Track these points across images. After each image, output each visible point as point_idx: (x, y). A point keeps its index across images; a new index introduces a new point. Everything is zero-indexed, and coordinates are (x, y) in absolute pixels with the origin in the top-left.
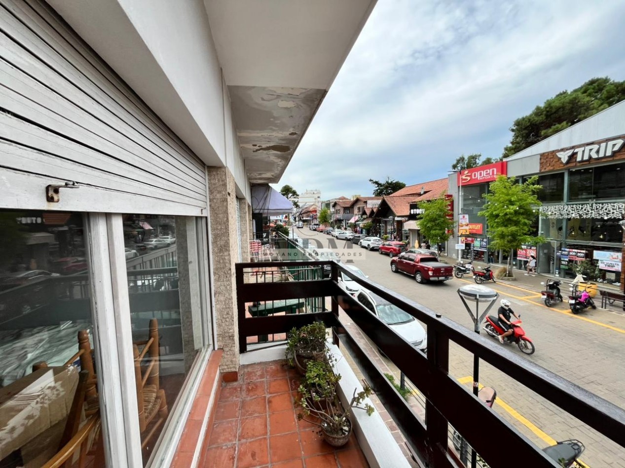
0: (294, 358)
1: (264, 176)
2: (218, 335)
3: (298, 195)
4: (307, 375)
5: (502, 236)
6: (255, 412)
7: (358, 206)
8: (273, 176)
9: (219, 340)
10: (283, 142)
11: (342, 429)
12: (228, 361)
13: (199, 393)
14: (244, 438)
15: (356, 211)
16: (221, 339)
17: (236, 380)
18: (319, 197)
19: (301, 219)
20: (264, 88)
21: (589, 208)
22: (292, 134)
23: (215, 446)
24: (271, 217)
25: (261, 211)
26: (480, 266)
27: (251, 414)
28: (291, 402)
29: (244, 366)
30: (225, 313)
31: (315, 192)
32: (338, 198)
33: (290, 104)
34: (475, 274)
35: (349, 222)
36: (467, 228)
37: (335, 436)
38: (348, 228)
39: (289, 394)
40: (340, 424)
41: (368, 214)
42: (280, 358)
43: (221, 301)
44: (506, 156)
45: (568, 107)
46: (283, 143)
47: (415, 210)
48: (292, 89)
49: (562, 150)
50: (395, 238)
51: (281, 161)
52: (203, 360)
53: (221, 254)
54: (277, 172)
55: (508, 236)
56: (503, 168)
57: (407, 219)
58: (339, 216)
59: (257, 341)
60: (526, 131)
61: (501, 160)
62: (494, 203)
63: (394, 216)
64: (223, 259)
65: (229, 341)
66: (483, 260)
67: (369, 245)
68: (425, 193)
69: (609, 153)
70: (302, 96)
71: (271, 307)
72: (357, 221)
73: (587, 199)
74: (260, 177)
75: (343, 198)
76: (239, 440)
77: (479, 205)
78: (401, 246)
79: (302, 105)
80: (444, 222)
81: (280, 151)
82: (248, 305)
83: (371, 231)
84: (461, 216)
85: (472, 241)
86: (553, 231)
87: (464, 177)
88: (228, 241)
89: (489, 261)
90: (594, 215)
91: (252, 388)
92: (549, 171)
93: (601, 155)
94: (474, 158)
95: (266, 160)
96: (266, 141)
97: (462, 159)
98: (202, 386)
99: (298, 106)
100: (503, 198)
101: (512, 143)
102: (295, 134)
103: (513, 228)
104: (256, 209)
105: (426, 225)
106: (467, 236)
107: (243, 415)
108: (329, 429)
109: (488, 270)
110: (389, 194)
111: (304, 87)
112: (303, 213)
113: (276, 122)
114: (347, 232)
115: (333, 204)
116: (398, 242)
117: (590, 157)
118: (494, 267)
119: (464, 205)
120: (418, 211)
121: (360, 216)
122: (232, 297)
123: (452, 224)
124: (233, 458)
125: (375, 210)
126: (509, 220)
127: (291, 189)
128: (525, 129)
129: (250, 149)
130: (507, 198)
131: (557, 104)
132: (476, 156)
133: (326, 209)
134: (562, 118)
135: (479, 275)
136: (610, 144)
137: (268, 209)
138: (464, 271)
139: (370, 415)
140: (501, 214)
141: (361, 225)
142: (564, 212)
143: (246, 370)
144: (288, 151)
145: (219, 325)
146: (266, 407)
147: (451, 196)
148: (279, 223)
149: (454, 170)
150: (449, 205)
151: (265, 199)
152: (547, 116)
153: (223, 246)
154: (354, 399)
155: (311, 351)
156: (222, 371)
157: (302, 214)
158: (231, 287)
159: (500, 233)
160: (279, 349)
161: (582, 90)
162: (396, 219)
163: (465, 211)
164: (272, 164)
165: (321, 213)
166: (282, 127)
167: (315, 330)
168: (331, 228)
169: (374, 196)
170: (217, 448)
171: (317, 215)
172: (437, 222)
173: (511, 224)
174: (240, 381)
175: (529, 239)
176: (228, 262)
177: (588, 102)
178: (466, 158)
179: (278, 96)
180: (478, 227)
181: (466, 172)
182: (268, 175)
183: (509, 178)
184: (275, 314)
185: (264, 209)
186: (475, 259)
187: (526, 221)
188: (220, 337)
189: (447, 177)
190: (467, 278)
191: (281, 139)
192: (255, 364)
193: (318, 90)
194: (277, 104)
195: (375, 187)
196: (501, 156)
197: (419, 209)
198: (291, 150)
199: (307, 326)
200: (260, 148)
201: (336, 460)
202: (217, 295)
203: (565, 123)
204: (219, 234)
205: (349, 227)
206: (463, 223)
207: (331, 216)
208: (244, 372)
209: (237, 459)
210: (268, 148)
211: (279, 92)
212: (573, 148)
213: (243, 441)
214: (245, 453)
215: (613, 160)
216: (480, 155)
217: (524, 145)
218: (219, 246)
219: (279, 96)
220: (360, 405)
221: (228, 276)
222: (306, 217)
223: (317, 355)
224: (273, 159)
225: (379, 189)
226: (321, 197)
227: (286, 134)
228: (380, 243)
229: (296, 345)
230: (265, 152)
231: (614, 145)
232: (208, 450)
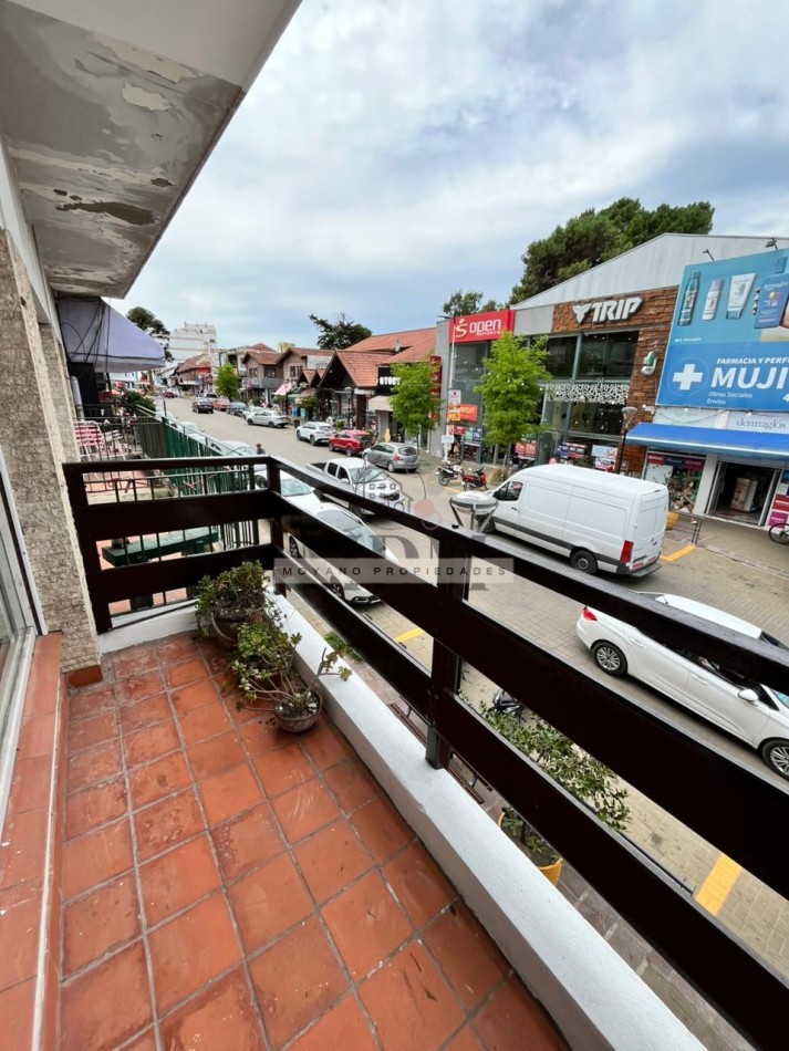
0: (211, 625)
1: (88, 276)
2: (43, 606)
3: (168, 333)
4: (241, 645)
5: (501, 424)
6: (150, 720)
7: (292, 365)
8: (111, 279)
9: (50, 615)
10: (137, 198)
11: (307, 708)
12: (75, 650)
13: (28, 713)
14: (137, 763)
15: (287, 373)
16: (53, 613)
17: (99, 678)
18: (212, 341)
19: (177, 384)
20: (83, 34)
21: (596, 389)
22: (158, 182)
23: (79, 789)
24: (110, 374)
25: (91, 359)
26: (471, 468)
27: (143, 725)
28: (215, 691)
29: (109, 655)
30: (57, 563)
31: (204, 330)
32: (252, 345)
33: (154, 101)
34: (464, 479)
35: (276, 393)
36: (458, 411)
37: (298, 718)
38: (275, 405)
39: (210, 680)
40: (304, 702)
41: (309, 380)
42: (183, 630)
43: (41, 541)
44: (514, 302)
45: (593, 236)
46: (136, 201)
47: (386, 378)
48: (160, 60)
49: (579, 303)
50: (354, 425)
51: (131, 246)
52: (21, 656)
53: (25, 443)
54: (121, 270)
55: (508, 424)
56: (509, 319)
57: (373, 393)
58: (258, 381)
59: (129, 608)
60: (541, 266)
61: (508, 307)
62: (494, 375)
63: (354, 387)
64: (31, 454)
65: (75, 615)
66: (475, 460)
67: (312, 436)
68: (402, 349)
69: (625, 316)
70: (185, 87)
71: (155, 545)
72: (290, 393)
73: (595, 377)
74: (76, 277)
75: (261, 347)
76: (128, 768)
77: (476, 376)
78: (364, 437)
79: (185, 112)
80: (427, 400)
81: (130, 222)
82: (103, 545)
83: (316, 411)
84: (451, 393)
85: (463, 432)
86: (556, 419)
87: (458, 329)
88: (40, 414)
89: (483, 460)
90: (600, 400)
91: (134, 686)
92: (562, 333)
93: (618, 317)
94: (473, 298)
95: (93, 236)
96: (92, 188)
97: (458, 297)
98: (30, 699)
99: (173, 112)
100: (506, 366)
101: (523, 282)
102: (166, 183)
103: (513, 413)
104: (76, 353)
105: (402, 405)
106: (457, 424)
107: (127, 729)
108: (287, 712)
109: (480, 473)
110: (345, 346)
111: (190, 65)
112: (182, 372)
113: (120, 141)
114: (271, 412)
115: (243, 356)
116: (359, 432)
117: (607, 318)
118: (488, 469)
119: (456, 376)
120: (391, 381)
121: (295, 383)
122: (67, 531)
123: (439, 404)
124: (123, 796)
125: (321, 375)
126: (511, 401)
127: (151, 317)
128: (541, 261)
129: (50, 200)
130: (511, 367)
131: (580, 229)
132: (476, 295)
133: (230, 365)
134: (584, 253)
135: (470, 481)
136: (629, 301)
137: (107, 356)
138: (451, 475)
139: (345, 680)
140: (502, 392)
141: (298, 401)
142: (571, 393)
143: (116, 660)
144: (147, 222)
145: (45, 589)
146: (170, 708)
147: (438, 359)
148: (131, 389)
149: (446, 315)
150: (436, 374)
151: (98, 332)
152: (568, 247)
153: (26, 425)
154: (323, 664)
155: (242, 609)
156: (65, 670)
157: (179, 374)
158: (63, 511)
159: (498, 419)
160: (178, 616)
161: (610, 214)
162: (357, 392)
163: (457, 386)
164: (110, 249)
165: (220, 374)
166: (132, 159)
167: (246, 575)
168: (242, 405)
169: (318, 348)
170: (88, 790)
171: (211, 377)
172: (419, 400)
173: (512, 407)
174: (108, 679)
175: (530, 429)
176: (47, 459)
177: (614, 233)
178: (463, 296)
179: (122, 67)
180: (471, 410)
181: (462, 321)
182: (100, 275)
183: (516, 337)
184: (164, 558)
185: (97, 355)
186: (464, 457)
187: (530, 402)
188: (49, 610)
189: (435, 325)
190: (454, 485)
191: (129, 190)
192: (132, 647)
193: (223, 84)
194: (121, 93)
195: (319, 332)
196: (508, 301)
197: (392, 376)
198: (157, 222)
199: (229, 570)
200: (77, 202)
201: (301, 749)
202: (30, 529)
203: (585, 261)
204: (12, 397)
205: (276, 402)
206: (453, 403)
207: (240, 381)
208: (113, 663)
209: (132, 795)
210: (98, 208)
211: (126, 57)
212: (591, 301)
213: (136, 767)
214: (145, 783)
215: (628, 326)
216: (481, 296)
217: (536, 288)
218: (16, 424)
219: (124, 71)
220: (331, 671)
221: (51, 489)
222: (188, 379)
223: (253, 613)
224: (109, 235)
225: (327, 335)
226: (217, 341)
227: (143, 178)
228: (331, 432)
229: (214, 605)
230: (91, 215)
231: (632, 304)
232: (68, 798)
